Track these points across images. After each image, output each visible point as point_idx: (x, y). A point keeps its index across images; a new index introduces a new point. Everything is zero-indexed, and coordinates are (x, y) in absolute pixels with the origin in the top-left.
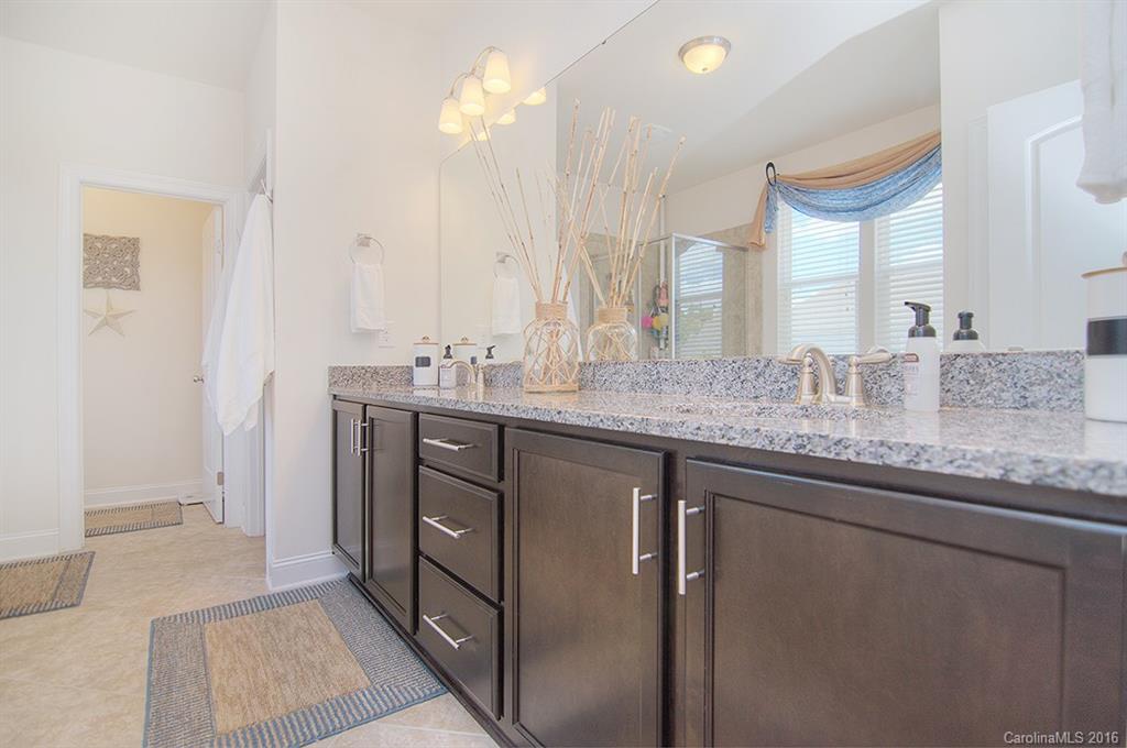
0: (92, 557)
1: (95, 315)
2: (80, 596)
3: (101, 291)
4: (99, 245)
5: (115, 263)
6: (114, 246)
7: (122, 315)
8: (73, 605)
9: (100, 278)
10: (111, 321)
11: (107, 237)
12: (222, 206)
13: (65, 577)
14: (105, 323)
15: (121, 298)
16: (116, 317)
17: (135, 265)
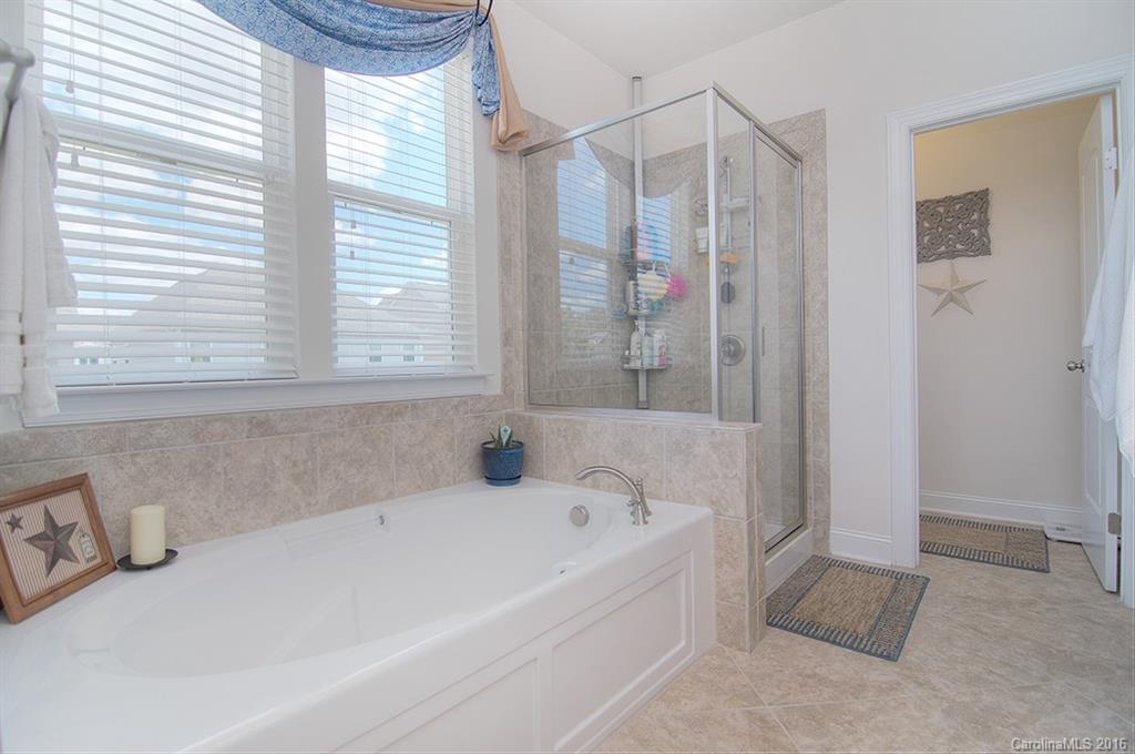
0: (925, 585)
1: (938, 291)
2: (900, 646)
3: (944, 264)
4: (941, 210)
5: (960, 226)
6: (958, 207)
7: (969, 287)
8: (888, 658)
9: (943, 248)
10: (954, 297)
11: (951, 197)
12: (1113, 93)
13: (890, 604)
14: (951, 299)
15: (968, 268)
16: (962, 290)
17: (984, 224)
